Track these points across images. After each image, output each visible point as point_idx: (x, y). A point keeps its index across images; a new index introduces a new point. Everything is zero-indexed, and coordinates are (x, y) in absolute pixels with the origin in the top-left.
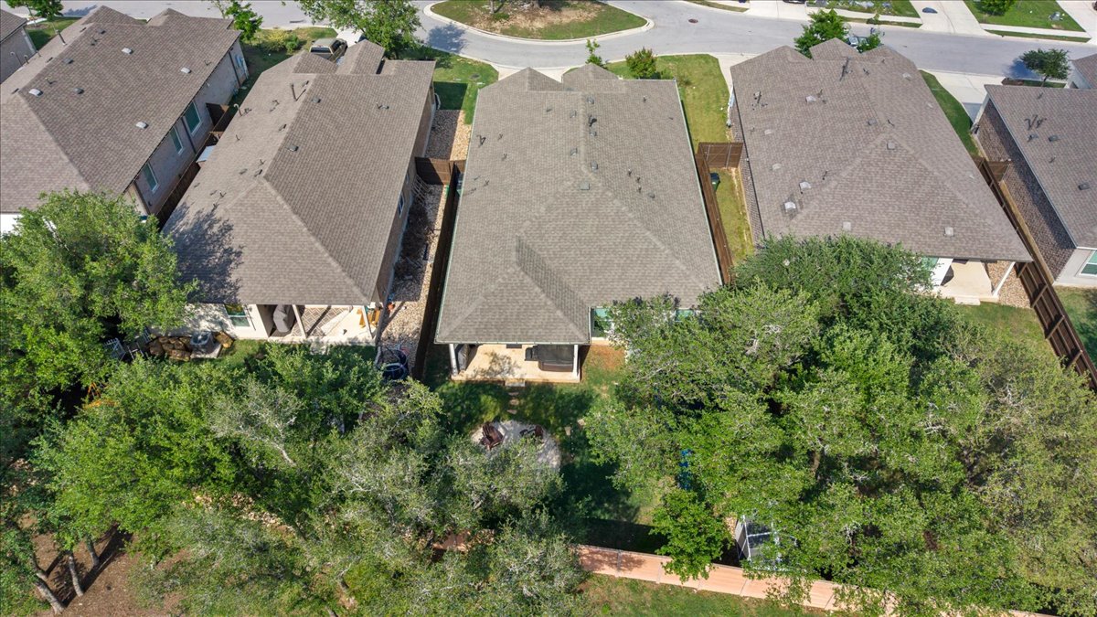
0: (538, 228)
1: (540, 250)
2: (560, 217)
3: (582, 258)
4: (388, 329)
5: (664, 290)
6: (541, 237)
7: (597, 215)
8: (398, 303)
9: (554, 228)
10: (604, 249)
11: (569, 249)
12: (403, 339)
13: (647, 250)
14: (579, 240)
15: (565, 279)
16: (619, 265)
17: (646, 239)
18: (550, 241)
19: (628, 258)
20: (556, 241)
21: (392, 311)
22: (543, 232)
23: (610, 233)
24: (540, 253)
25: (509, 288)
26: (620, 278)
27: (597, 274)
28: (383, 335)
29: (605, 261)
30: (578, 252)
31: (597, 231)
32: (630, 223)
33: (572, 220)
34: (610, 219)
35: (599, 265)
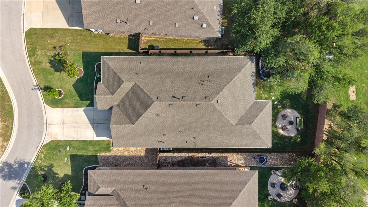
0: (232, 118)
1: (239, 117)
2: (229, 110)
3: (241, 102)
4: (241, 165)
5: (250, 76)
6: (235, 117)
7: (228, 97)
8: (229, 163)
9: (232, 112)
10: (238, 95)
11: (238, 107)
12: (245, 159)
13: (239, 81)
14: (236, 104)
15: (247, 108)
16: (243, 90)
17: (235, 81)
18: (236, 114)
19: (241, 87)
20: (236, 112)
21: (233, 165)
22: (233, 116)
23: (233, 93)
24: (240, 117)
25: (257, 127)
26: (247, 90)
27: (246, 98)
28: (244, 165)
29: (242, 95)
30: (239, 104)
31: (233, 97)
32: (230, 86)
33: (229, 106)
34: (229, 93)
35: (243, 97)
